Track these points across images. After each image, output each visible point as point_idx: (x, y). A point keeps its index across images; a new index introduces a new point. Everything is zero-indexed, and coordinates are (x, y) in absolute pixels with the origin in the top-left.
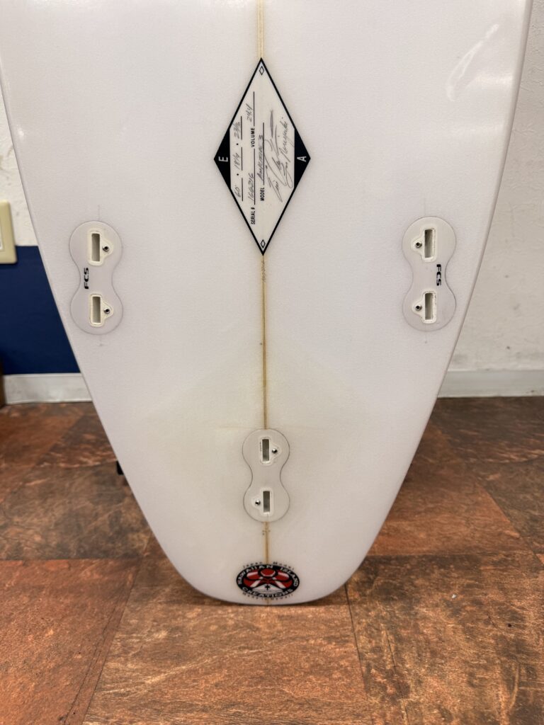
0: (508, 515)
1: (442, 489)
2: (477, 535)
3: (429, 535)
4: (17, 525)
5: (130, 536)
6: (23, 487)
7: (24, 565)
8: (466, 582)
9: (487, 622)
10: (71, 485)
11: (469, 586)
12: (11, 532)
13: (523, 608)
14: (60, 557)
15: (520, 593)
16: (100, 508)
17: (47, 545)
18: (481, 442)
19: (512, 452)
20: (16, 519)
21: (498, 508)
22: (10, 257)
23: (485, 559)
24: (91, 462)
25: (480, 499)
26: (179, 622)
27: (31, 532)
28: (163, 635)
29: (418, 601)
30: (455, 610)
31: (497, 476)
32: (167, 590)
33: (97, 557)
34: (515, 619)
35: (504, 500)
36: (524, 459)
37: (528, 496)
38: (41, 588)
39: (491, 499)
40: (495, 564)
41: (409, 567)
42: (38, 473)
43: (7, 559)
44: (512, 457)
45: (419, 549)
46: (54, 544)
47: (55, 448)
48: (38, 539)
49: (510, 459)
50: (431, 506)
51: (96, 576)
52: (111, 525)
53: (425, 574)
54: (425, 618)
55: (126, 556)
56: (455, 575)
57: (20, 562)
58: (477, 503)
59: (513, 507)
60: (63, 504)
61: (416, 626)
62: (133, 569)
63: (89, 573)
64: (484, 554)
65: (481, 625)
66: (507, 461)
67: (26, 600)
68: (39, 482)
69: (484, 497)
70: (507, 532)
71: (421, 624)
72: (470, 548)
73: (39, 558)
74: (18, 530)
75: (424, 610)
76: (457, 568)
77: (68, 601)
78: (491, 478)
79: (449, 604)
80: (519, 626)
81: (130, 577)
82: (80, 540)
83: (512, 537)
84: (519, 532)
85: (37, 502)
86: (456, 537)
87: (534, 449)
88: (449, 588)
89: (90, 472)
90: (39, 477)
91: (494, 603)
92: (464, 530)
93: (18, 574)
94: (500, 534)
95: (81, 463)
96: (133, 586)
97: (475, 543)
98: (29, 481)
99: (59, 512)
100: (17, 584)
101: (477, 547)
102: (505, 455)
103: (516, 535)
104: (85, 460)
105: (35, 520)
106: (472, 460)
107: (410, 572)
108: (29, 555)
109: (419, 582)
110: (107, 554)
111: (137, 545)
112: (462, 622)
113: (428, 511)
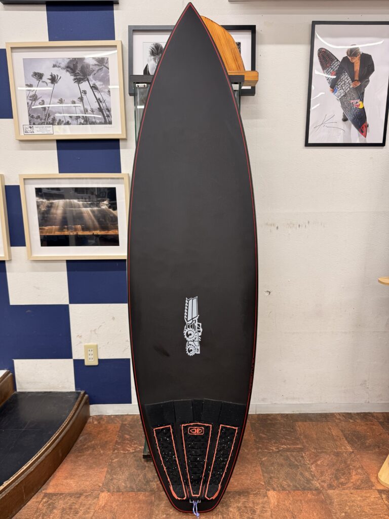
0: (263, 476)
1: (247, 465)
2: (252, 484)
3: (238, 484)
4: (115, 479)
5: (151, 483)
6: (112, 462)
7: (123, 494)
8: (244, 500)
9: (246, 513)
10: (127, 461)
11: (245, 501)
12: (115, 481)
13: (257, 509)
14: (132, 491)
15: (258, 504)
16: (139, 471)
17: (127, 487)
18: (265, 441)
19: (274, 446)
20: (114, 476)
21: (261, 473)
22: (96, 363)
23: (252, 493)
24: (131, 451)
25: (257, 469)
26: (168, 512)
27: (120, 482)
28: (165, 516)
29: (230, 506)
30: (239, 509)
31: (265, 458)
32: (164, 502)
33: (143, 491)
34: (254, 512)
35: (264, 469)
36: (277, 450)
37: (272, 468)
38: (130, 502)
39: (260, 468)
40: (254, 494)
41: (230, 495)
42: (115, 455)
43: (117, 491)
44: (274, 449)
45: (234, 489)
46: (129, 486)
47: (117, 442)
48: (123, 484)
49: (272, 450)
50: (241, 471)
51: (144, 498)
52: (144, 479)
53: (234, 498)
54: (231, 511)
55: (151, 491)
56: (242, 498)
57: (121, 493)
58: (255, 471)
59: (266, 472)
60: (127, 470)
61: (228, 514)
62: (154, 495)
63: (141, 497)
64: (252, 491)
65: (245, 513)
66: (271, 451)
67: (127, 505)
68: (116, 460)
69: (259, 468)
70: (261, 483)
71: (229, 513)
72: (248, 489)
73: (126, 491)
74: (117, 481)
75: (231, 509)
76: (243, 496)
77: (138, 506)
78: (263, 459)
79: (238, 507)
80: (254, 514)
81: (153, 498)
82: (136, 485)
83: (262, 484)
84: (265, 482)
85: (119, 469)
86: (245, 484)
87: (282, 445)
88: (239, 502)
89: (132, 455)
90: (116, 457)
91: (250, 507)
92: (249, 482)
93: (121, 497)
94: (259, 483)
95: (128, 450)
96: (155, 501)
97: (250, 487)
98: (113, 460)
99: (127, 474)
100: (123, 501)
101: (251, 488)
102: (272, 448)
103: (263, 484)
104: (129, 449)
105: (120, 477)
106: (260, 450)
107: (230, 497)
108: (123, 491)
109: (232, 500)
110: (145, 490)
111: (154, 487)
112: (240, 513)
113: (240, 474)
